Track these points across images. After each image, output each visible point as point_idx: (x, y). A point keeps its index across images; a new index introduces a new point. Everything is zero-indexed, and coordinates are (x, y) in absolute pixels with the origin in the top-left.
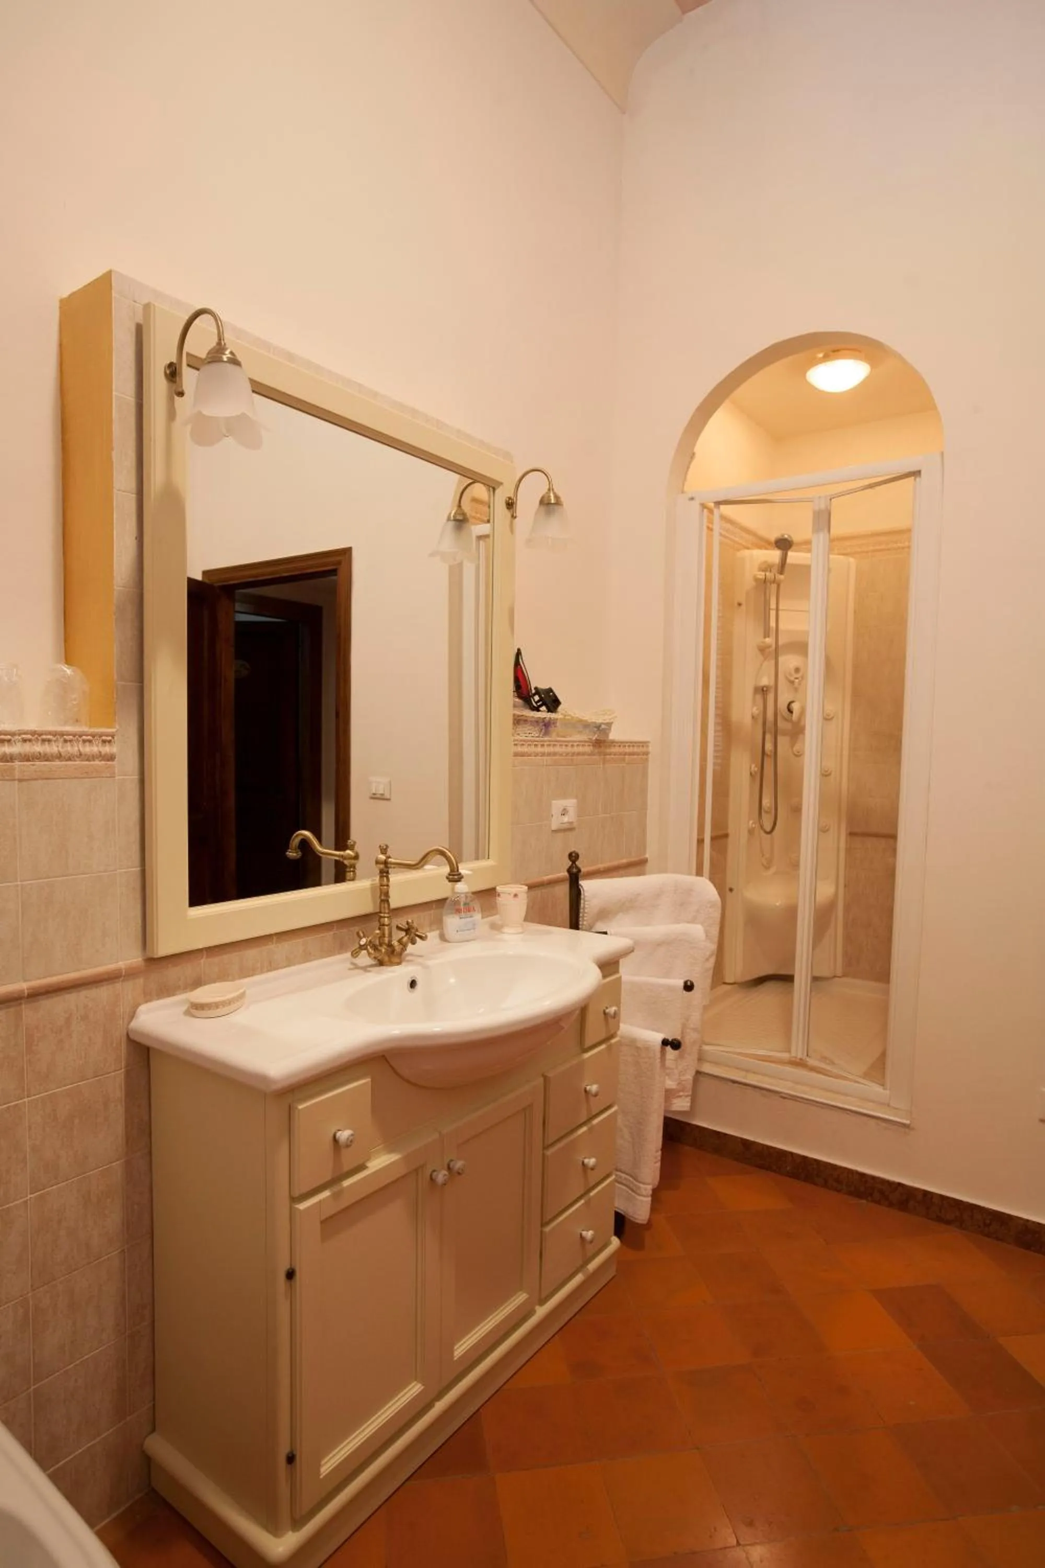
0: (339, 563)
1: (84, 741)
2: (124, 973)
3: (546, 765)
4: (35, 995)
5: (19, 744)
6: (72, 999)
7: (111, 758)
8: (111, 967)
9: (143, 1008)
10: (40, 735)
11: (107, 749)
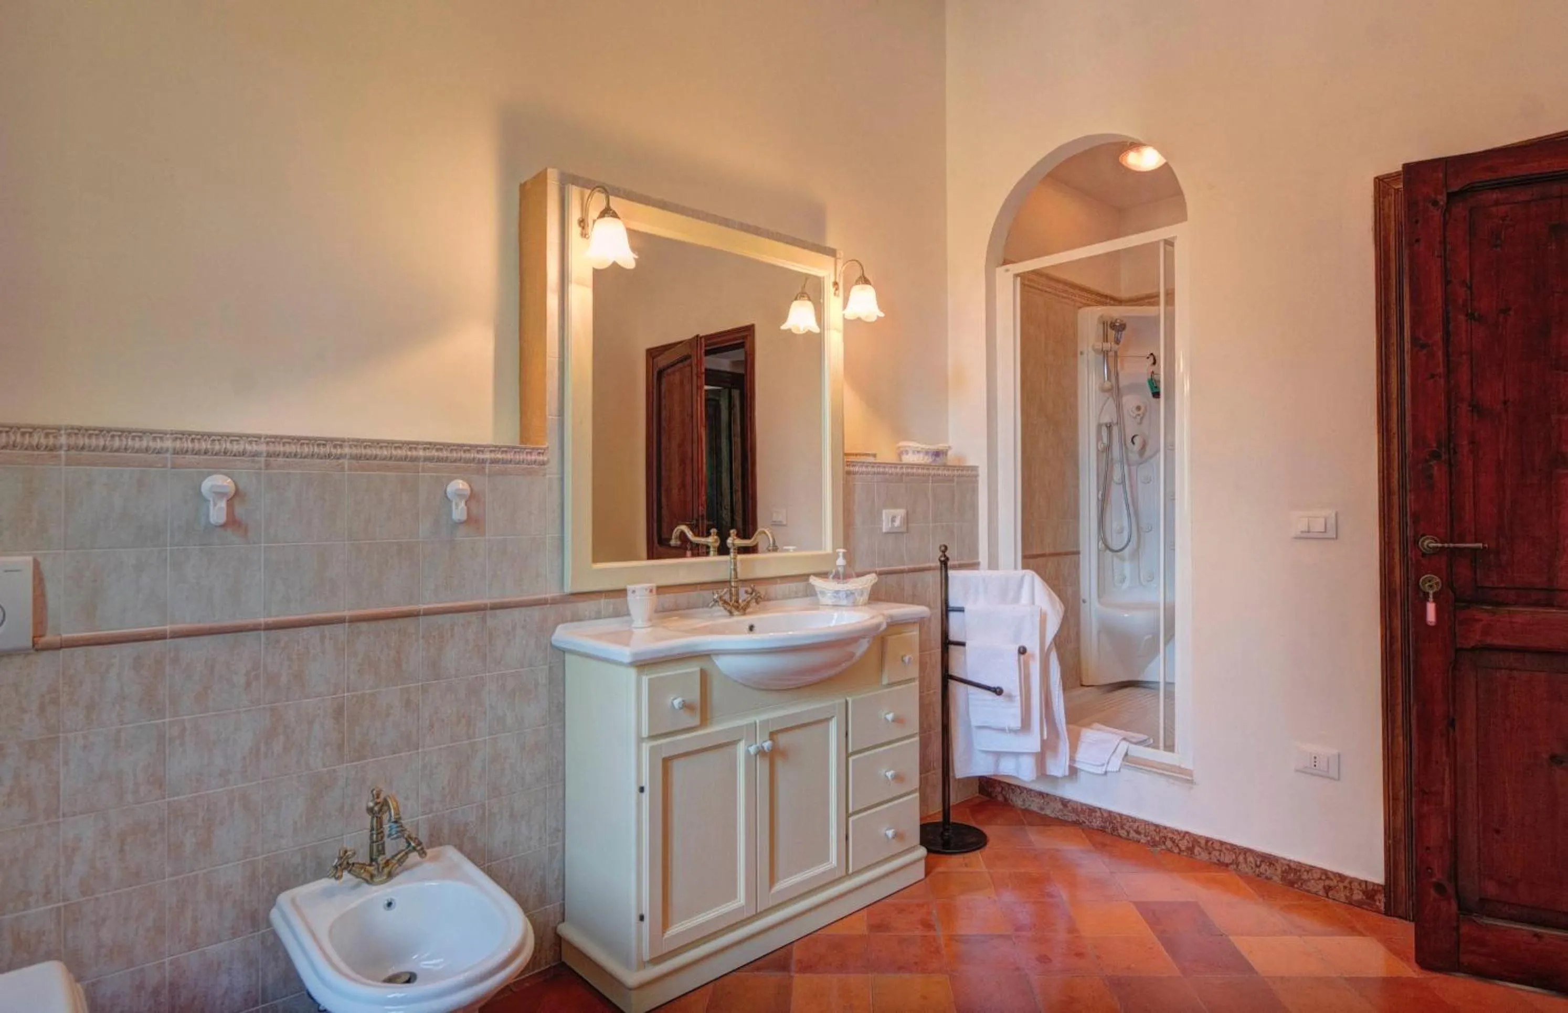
0: (745, 337)
1: (527, 453)
2: (549, 601)
3: (877, 482)
4: (495, 607)
5: (488, 453)
6: (517, 613)
7: (543, 463)
8: (542, 596)
9: (560, 627)
10: (500, 448)
11: (541, 458)
